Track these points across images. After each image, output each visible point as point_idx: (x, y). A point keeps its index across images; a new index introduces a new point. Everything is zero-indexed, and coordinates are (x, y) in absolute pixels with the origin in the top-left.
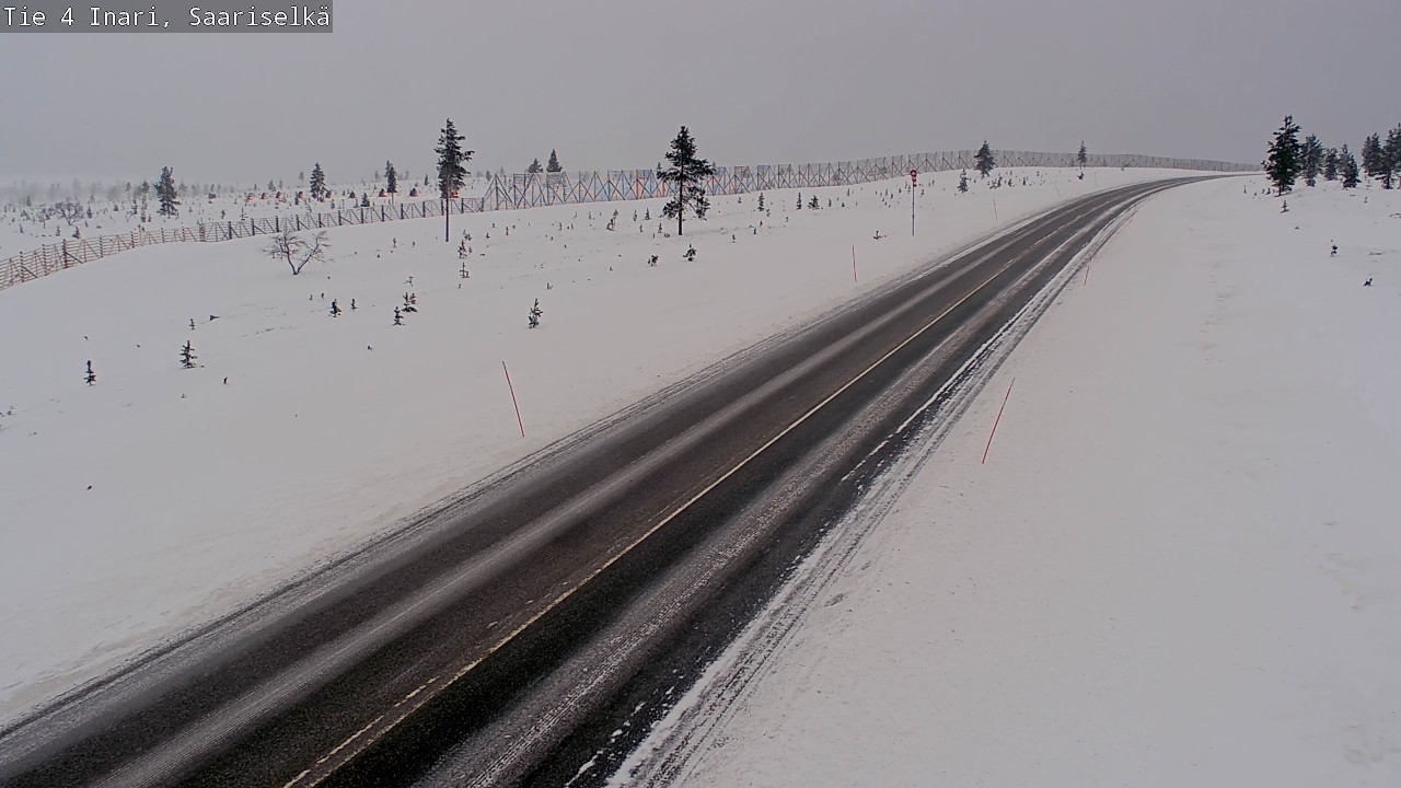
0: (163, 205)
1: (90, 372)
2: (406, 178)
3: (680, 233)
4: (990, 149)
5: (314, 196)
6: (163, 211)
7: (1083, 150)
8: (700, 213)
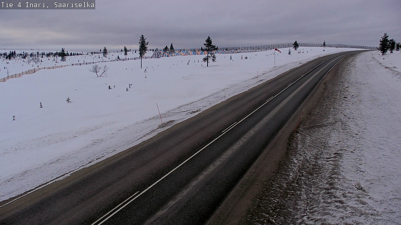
0: (62, 58)
1: (41, 105)
2: (130, 51)
3: (208, 66)
4: (297, 42)
5: (104, 56)
6: (62, 60)
7: (325, 43)
8: (213, 60)
